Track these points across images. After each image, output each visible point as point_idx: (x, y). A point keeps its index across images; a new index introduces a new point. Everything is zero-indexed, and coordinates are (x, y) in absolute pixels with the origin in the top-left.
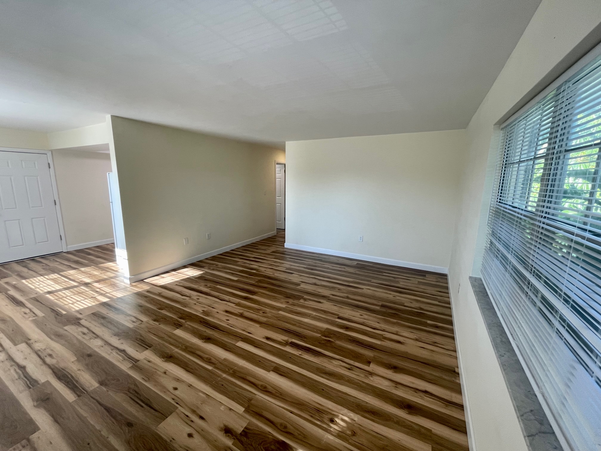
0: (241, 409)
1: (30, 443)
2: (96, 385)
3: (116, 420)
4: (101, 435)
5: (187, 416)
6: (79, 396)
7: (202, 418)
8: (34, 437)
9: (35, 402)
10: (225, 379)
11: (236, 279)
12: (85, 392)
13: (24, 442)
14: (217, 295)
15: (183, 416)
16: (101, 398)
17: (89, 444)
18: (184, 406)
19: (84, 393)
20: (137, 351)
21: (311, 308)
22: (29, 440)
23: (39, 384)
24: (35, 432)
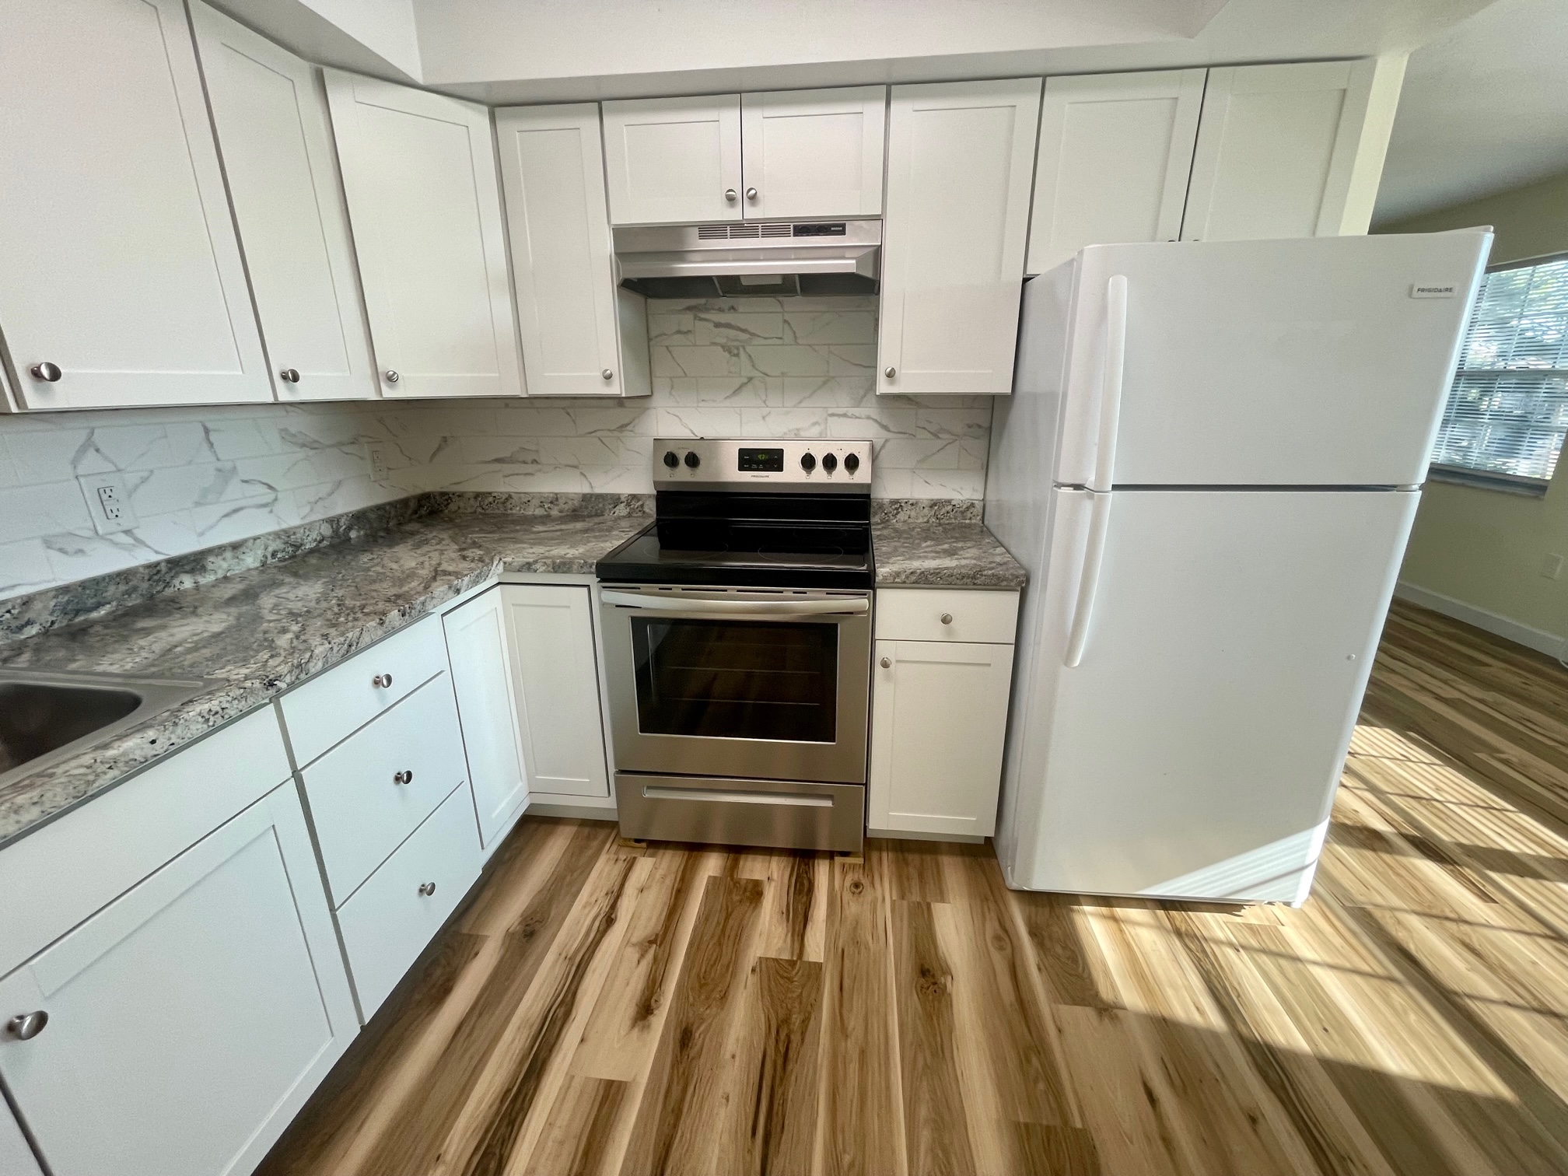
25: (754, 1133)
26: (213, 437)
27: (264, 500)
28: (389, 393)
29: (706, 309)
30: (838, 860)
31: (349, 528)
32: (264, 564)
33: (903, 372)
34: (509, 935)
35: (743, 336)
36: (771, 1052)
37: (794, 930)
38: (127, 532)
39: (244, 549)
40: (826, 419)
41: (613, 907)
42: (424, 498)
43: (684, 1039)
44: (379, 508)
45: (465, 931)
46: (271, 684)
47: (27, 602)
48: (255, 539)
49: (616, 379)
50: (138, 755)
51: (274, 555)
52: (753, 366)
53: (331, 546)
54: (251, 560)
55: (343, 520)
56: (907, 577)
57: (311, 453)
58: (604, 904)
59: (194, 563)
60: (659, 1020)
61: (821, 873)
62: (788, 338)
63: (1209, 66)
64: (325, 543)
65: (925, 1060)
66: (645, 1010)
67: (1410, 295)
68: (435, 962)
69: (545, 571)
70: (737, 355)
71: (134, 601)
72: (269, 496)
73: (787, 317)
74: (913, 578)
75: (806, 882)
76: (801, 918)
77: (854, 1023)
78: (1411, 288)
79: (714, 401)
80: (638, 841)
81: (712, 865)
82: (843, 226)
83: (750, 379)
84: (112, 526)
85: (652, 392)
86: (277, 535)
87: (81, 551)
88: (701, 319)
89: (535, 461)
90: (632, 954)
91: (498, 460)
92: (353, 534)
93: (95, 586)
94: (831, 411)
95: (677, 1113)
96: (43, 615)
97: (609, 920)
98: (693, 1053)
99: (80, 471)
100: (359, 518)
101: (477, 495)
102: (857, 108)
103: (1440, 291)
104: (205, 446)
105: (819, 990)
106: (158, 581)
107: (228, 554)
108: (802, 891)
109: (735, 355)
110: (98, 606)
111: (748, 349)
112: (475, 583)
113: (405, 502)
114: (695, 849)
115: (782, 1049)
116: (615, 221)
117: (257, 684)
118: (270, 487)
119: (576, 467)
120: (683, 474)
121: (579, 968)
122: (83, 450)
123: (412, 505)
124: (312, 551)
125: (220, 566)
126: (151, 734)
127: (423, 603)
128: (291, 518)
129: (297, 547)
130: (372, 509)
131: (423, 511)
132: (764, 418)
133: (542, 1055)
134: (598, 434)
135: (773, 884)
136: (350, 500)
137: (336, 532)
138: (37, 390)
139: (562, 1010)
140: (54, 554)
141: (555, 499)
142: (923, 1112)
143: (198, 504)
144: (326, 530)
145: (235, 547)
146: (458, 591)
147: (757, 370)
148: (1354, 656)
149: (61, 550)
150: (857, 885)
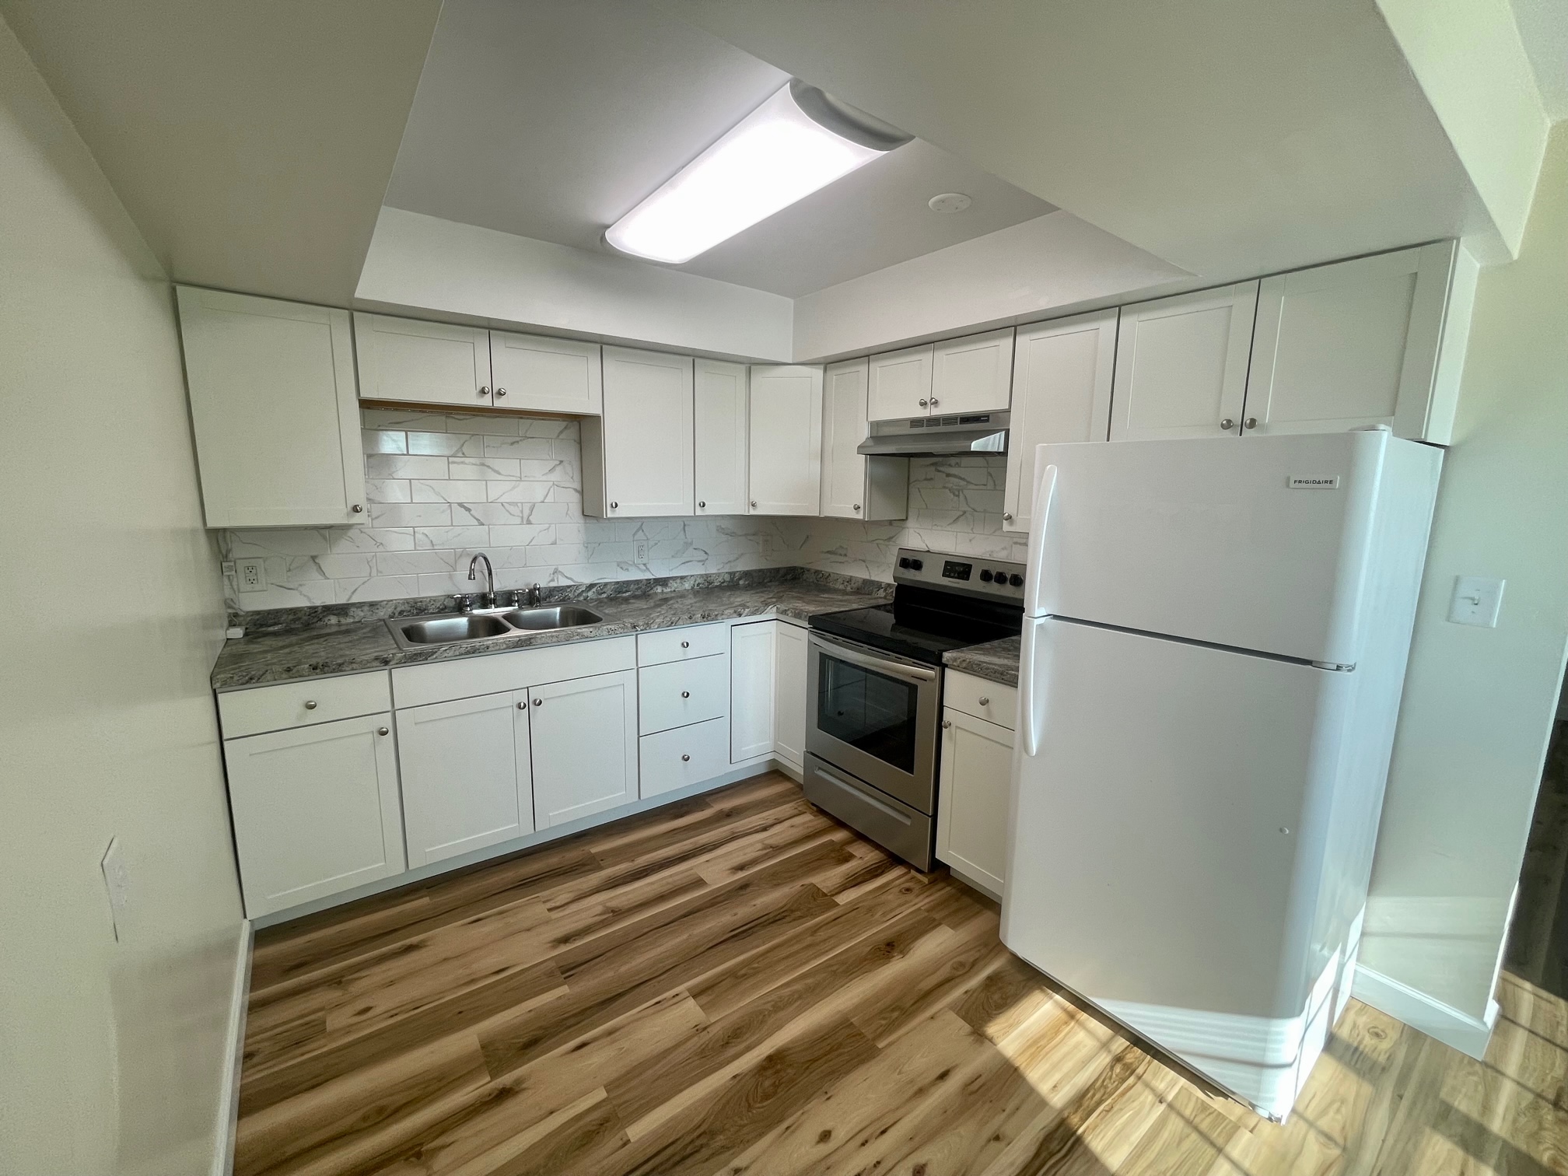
25: (732, 931)
26: (686, 528)
27: (701, 558)
28: (752, 512)
29: (943, 465)
30: (913, 872)
31: (740, 579)
32: (693, 588)
33: (1019, 516)
34: (721, 811)
35: (963, 483)
36: (771, 916)
37: (845, 884)
38: (644, 565)
39: (685, 580)
40: (1012, 546)
41: (772, 825)
42: (793, 569)
43: (743, 886)
44: (760, 571)
45: (707, 800)
46: (635, 627)
47: (606, 584)
48: (692, 576)
49: (861, 511)
50: (585, 634)
51: (698, 585)
52: (967, 504)
53: (728, 586)
54: (687, 586)
55: (737, 574)
56: (961, 662)
57: (730, 538)
58: (770, 822)
59: (663, 582)
60: (741, 875)
61: (895, 873)
62: (990, 485)
63: (1260, 278)
64: (725, 584)
65: (837, 970)
66: (741, 868)
67: (1288, 486)
68: (687, 805)
69: (791, 616)
70: (958, 496)
71: (639, 593)
72: (703, 556)
73: (990, 470)
74: (964, 665)
75: (880, 871)
76: (854, 883)
77: (822, 935)
78: (1288, 479)
79: (942, 526)
80: (813, 804)
81: (839, 836)
82: (988, 416)
83: (965, 512)
84: (640, 561)
85: (907, 518)
86: (702, 576)
87: (627, 570)
88: (939, 471)
89: (846, 555)
90: (759, 846)
91: (828, 552)
92: (741, 582)
93: (628, 583)
94: (1015, 540)
95: (712, 905)
96: (609, 591)
97: (765, 829)
98: (741, 893)
99: (636, 538)
100: (746, 574)
101: (817, 572)
102: (996, 343)
103: (1319, 482)
104: (683, 532)
105: (823, 913)
106: (648, 587)
107: (678, 581)
108: (873, 873)
109: (956, 496)
110: (627, 591)
111: (965, 491)
112: (753, 613)
113: (778, 570)
114: (840, 824)
115: (777, 918)
116: (870, 420)
117: (629, 625)
118: (706, 553)
119: (864, 561)
120: (911, 575)
121: (734, 837)
122: (638, 530)
123: (782, 572)
124: (717, 586)
125: (674, 585)
126: (591, 630)
127: (716, 615)
128: (712, 570)
129: (710, 583)
130: (755, 571)
131: (789, 577)
132: (970, 541)
133: (690, 856)
134: (877, 541)
135: (860, 861)
136: (746, 564)
137: (732, 579)
138: (611, 511)
139: (711, 847)
140: (619, 568)
141: (850, 580)
142: (810, 981)
143: (673, 557)
144: (727, 578)
145: (682, 578)
146: (740, 615)
147: (969, 507)
148: (1287, 832)
149: (622, 568)
150: (908, 890)
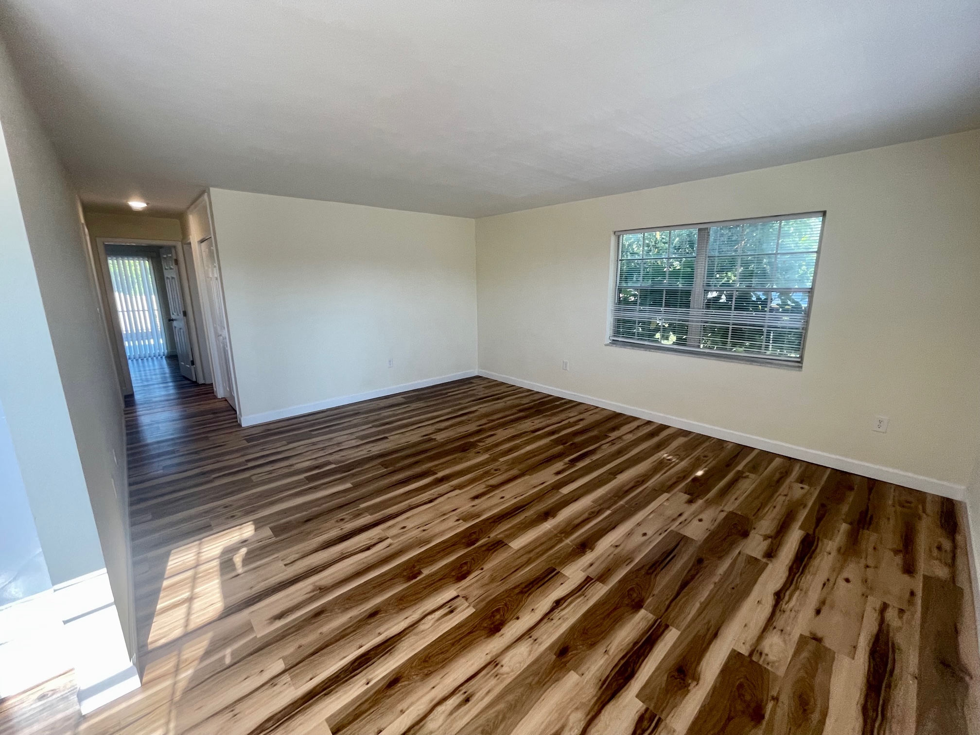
0: (666, 495)
1: (755, 649)
2: (643, 612)
3: (697, 573)
4: (720, 581)
5: (680, 523)
6: (667, 627)
7: (680, 515)
8: (744, 650)
9: (689, 688)
10: (627, 503)
11: (348, 485)
12: (659, 620)
13: (754, 659)
14: (407, 506)
15: (680, 526)
16: (667, 599)
17: (733, 588)
18: (668, 526)
19: (661, 621)
20: (562, 584)
21: (505, 440)
22: (751, 654)
23: (647, 710)
24: (739, 653)
